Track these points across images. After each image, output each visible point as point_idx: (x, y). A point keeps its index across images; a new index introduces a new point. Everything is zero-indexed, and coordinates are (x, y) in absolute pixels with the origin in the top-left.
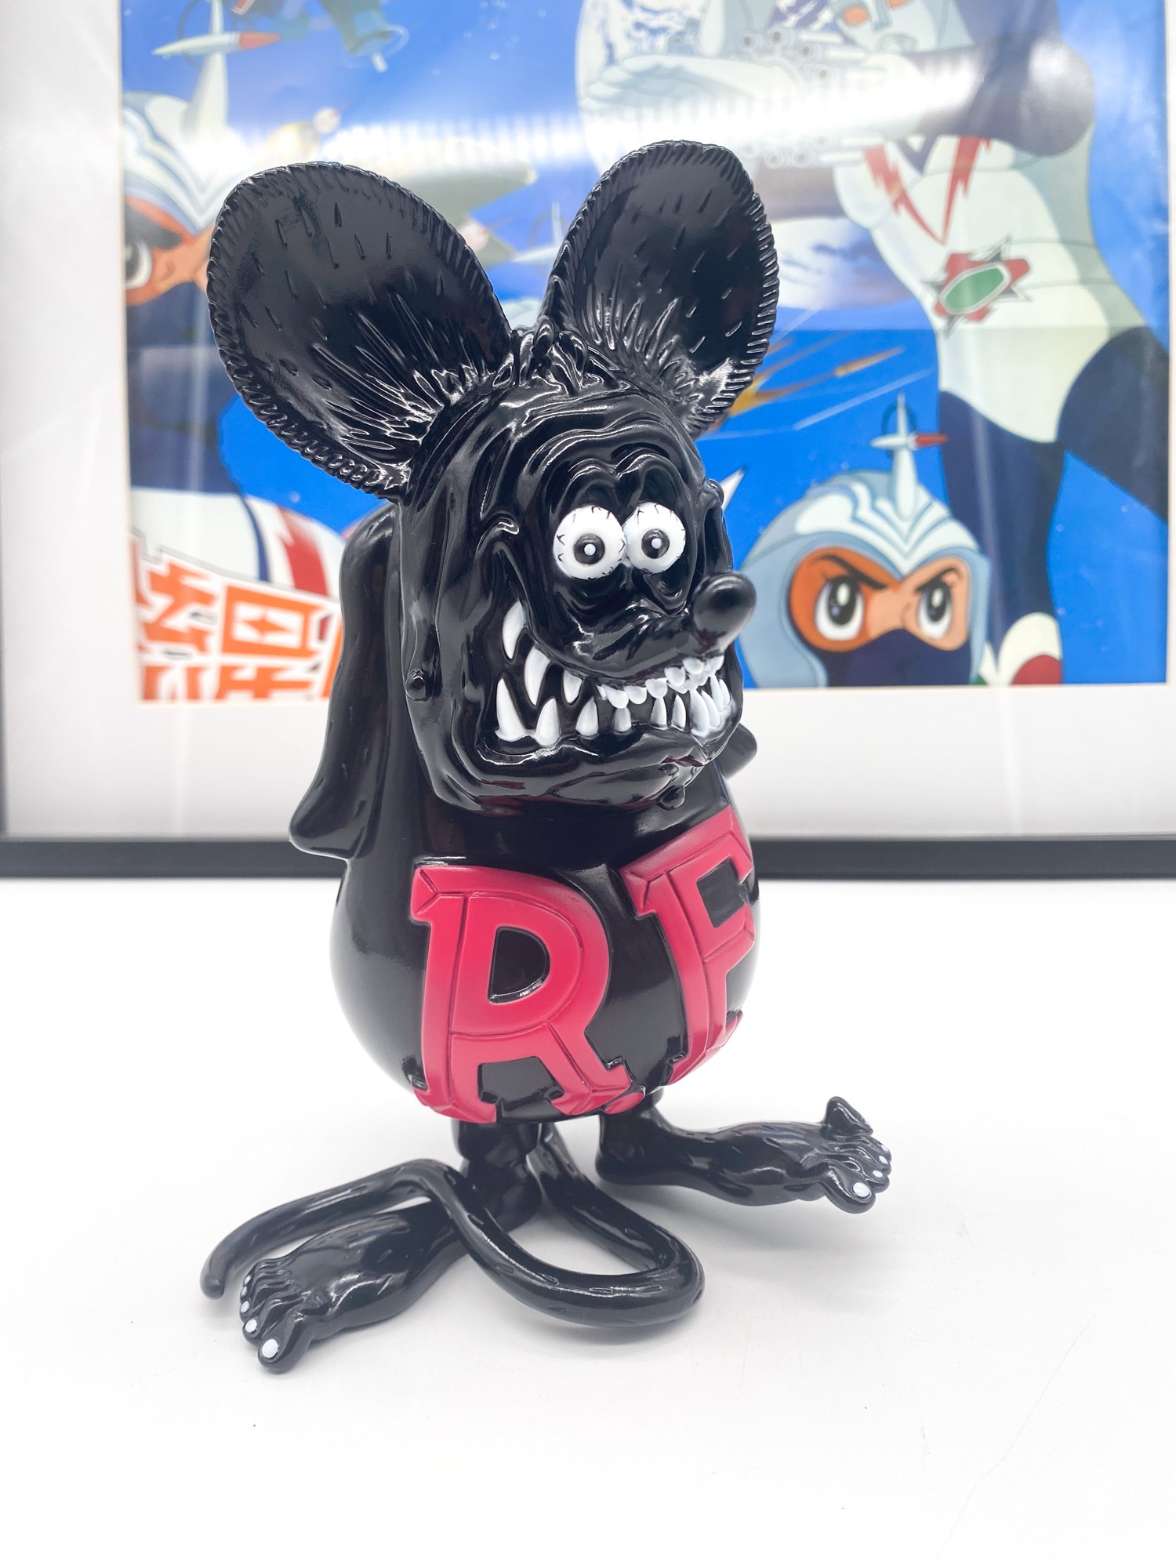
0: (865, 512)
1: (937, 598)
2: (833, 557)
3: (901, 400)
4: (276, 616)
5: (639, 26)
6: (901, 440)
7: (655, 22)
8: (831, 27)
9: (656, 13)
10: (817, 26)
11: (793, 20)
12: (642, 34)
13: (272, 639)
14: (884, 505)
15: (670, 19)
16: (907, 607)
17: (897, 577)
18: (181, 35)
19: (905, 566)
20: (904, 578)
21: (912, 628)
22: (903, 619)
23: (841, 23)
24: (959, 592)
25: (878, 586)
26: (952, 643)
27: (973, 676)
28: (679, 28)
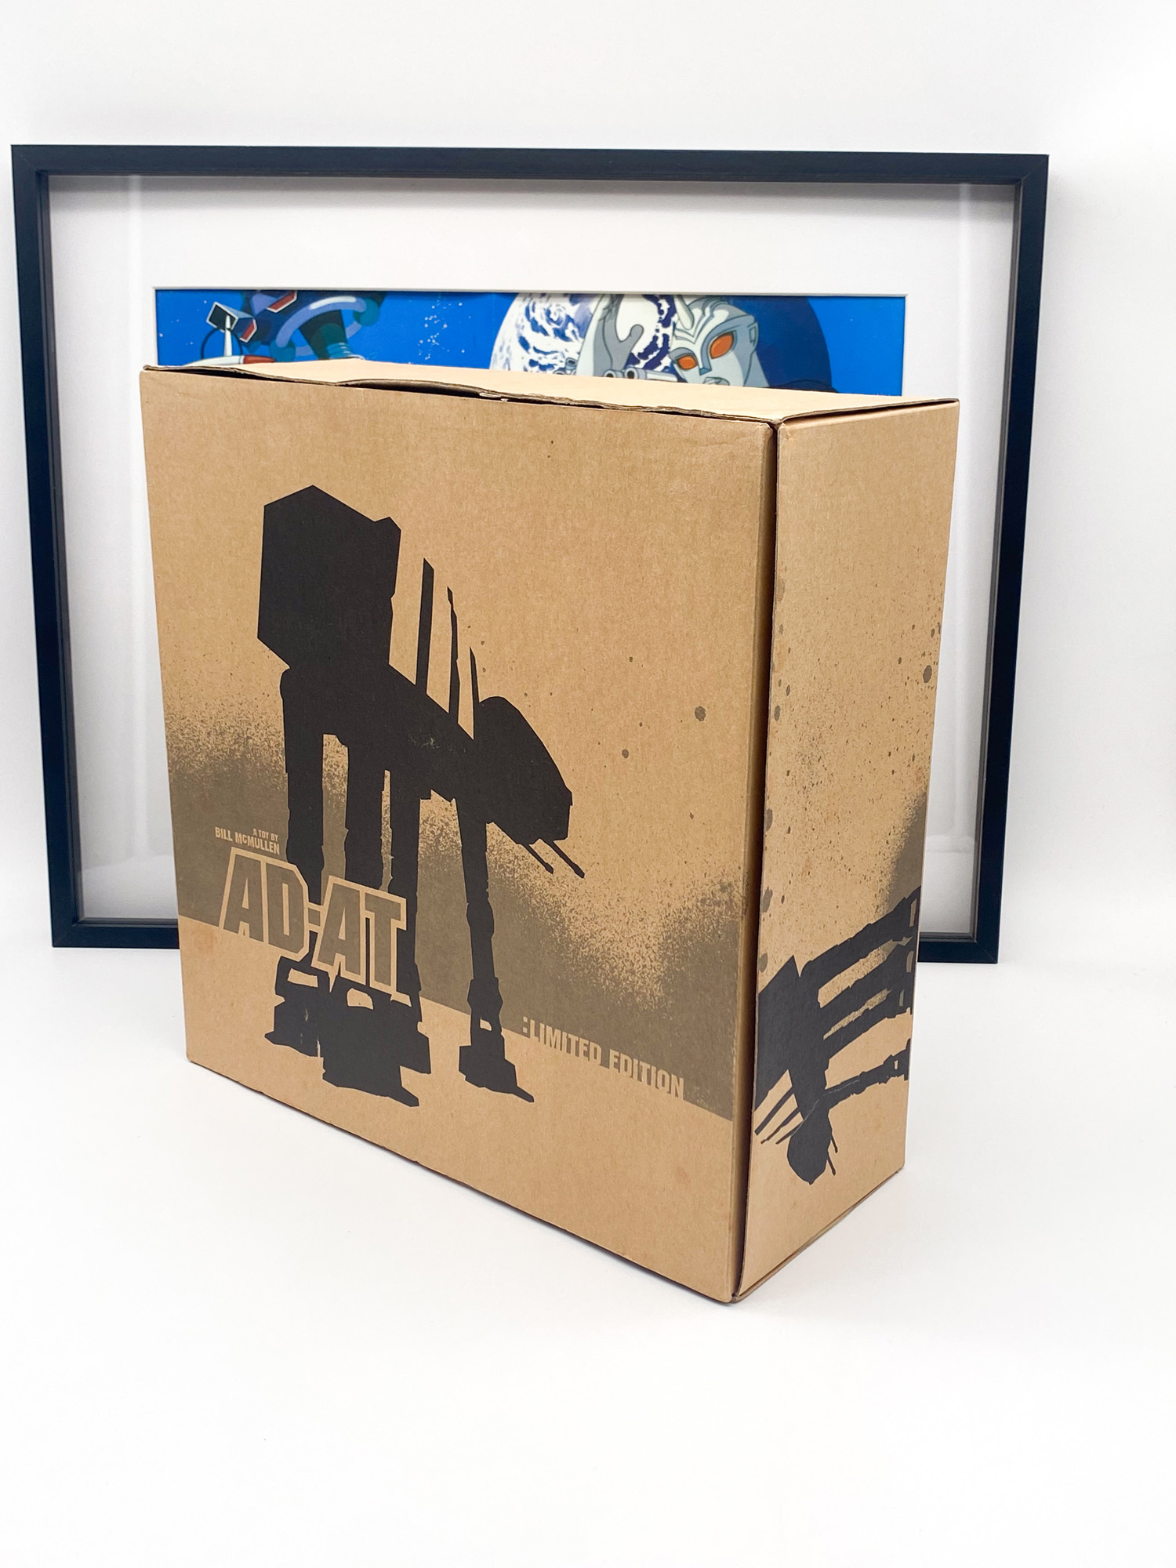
5: (533, 363)
7: (544, 362)
8: (670, 370)
9: (546, 353)
10: (660, 368)
11: (643, 363)
12: (537, 368)
15: (555, 358)
18: (203, 357)
23: (676, 366)
28: (563, 365)
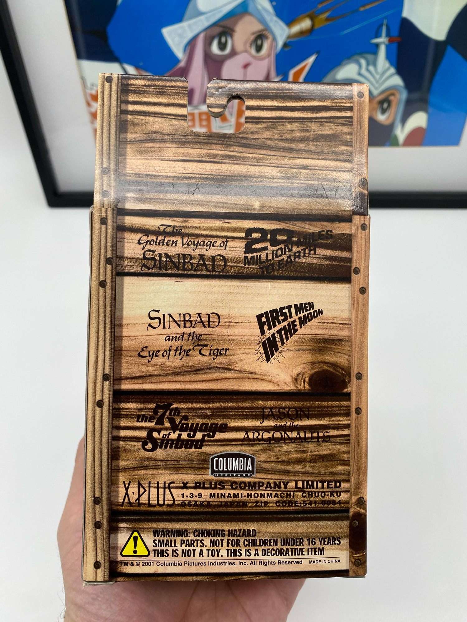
3: (385, 22)
6: (382, 40)
16: (374, 109)
19: (375, 93)
20: (374, 97)
24: (394, 104)
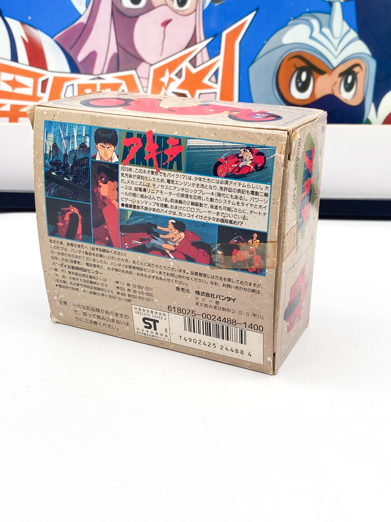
0: (316, 34)
1: (350, 79)
2: (299, 57)
4: (20, 79)
13: (18, 91)
14: (325, 30)
16: (336, 83)
17: (331, 68)
19: (335, 63)
20: (334, 68)
21: (337, 94)
22: (332, 90)
24: (360, 77)
25: (322, 72)
26: (356, 102)
27: (365, 119)
